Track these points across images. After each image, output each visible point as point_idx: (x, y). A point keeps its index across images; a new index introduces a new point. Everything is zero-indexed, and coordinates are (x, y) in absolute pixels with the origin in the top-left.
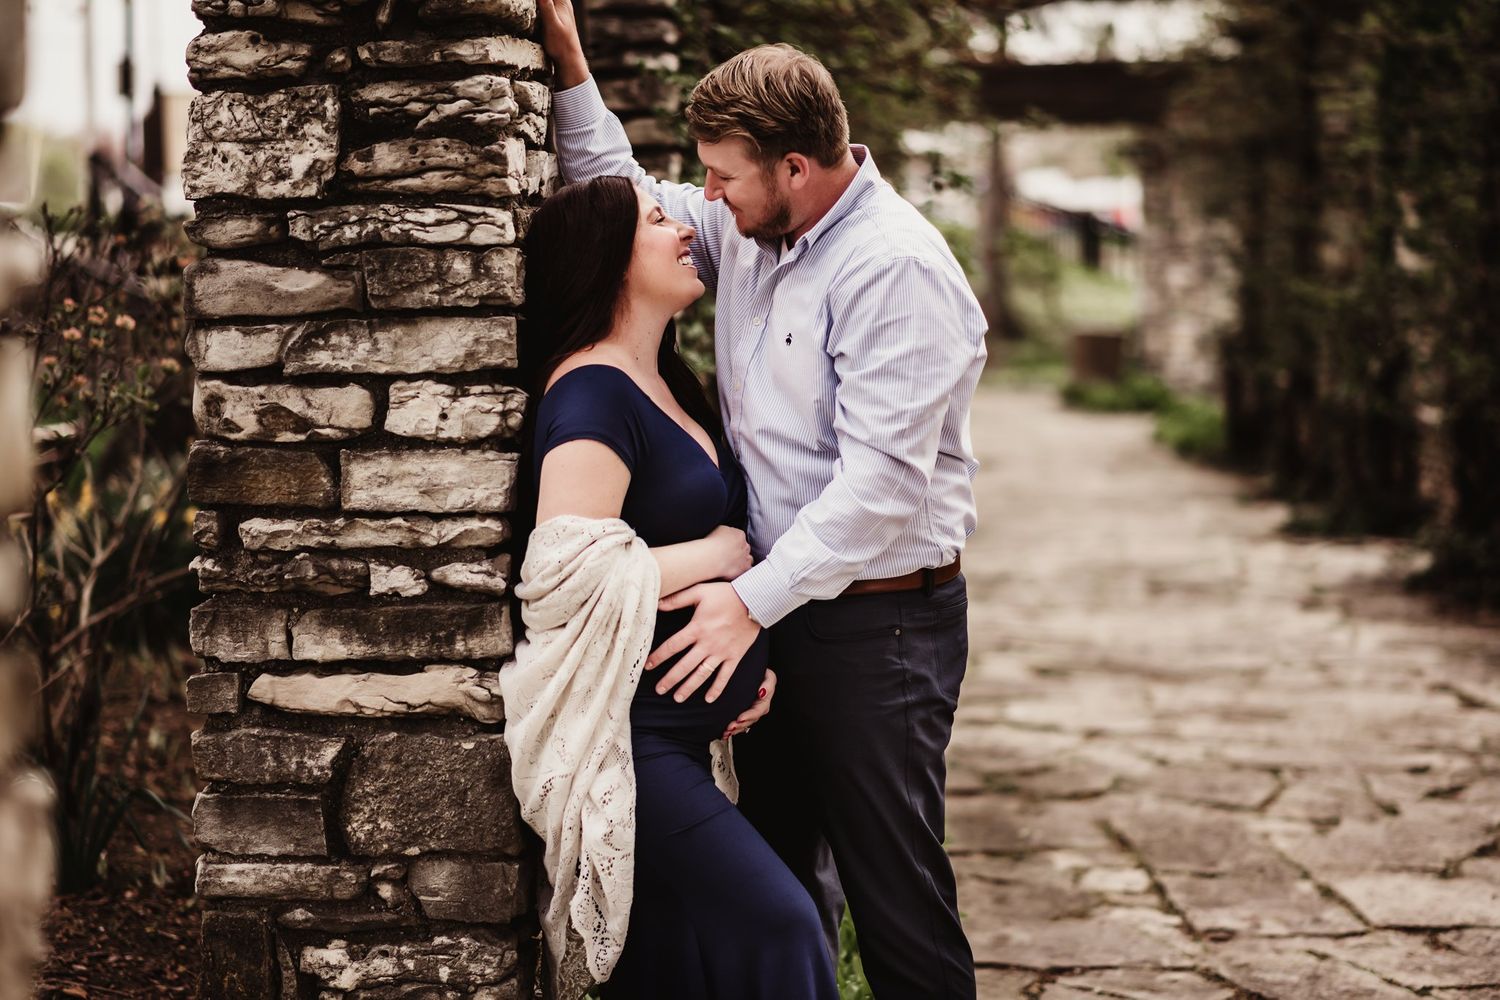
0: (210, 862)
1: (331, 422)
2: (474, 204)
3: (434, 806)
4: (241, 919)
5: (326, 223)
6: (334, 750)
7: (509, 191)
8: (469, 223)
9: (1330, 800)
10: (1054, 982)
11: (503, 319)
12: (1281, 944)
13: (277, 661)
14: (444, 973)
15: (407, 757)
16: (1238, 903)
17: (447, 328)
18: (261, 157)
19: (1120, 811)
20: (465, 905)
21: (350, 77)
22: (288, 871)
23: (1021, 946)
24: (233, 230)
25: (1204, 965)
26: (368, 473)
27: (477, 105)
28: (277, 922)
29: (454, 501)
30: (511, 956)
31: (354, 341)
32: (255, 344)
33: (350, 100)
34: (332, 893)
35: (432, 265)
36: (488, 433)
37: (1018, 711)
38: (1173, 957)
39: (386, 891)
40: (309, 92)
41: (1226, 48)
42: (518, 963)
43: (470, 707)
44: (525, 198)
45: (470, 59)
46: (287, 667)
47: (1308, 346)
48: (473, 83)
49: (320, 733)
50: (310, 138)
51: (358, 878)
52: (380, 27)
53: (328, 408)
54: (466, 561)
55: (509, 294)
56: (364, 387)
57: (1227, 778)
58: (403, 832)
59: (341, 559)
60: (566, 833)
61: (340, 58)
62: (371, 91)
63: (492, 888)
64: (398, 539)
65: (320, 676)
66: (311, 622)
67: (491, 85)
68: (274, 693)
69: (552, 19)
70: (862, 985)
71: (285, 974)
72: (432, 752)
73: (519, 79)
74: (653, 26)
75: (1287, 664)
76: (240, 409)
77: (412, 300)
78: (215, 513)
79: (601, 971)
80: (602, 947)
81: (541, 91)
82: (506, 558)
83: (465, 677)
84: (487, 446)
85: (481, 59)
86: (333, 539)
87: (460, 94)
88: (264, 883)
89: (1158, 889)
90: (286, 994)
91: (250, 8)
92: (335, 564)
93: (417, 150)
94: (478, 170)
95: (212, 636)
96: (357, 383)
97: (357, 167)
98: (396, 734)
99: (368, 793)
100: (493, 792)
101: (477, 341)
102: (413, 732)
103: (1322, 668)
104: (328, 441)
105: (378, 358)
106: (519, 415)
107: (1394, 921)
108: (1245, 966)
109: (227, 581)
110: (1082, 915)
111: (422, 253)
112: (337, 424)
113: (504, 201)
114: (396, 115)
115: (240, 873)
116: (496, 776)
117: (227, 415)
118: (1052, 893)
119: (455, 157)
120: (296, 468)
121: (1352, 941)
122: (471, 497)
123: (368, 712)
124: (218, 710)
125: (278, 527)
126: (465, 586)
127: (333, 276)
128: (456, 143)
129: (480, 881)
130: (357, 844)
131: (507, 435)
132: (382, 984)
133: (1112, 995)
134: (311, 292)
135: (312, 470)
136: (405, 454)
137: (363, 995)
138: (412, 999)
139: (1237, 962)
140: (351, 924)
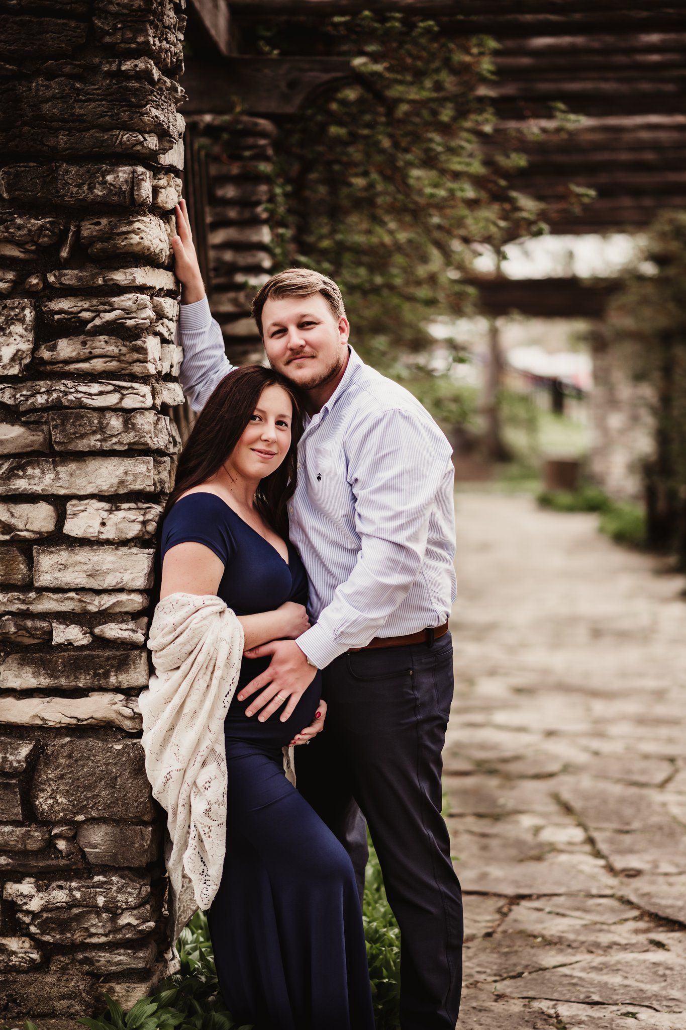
1: (27, 527)
2: (125, 381)
3: (94, 788)
5: (24, 393)
6: (27, 749)
7: (149, 372)
8: (122, 394)
10: (518, 904)
11: (144, 458)
12: (672, 879)
14: (101, 901)
15: (76, 755)
16: (644, 851)
17: (106, 465)
19: (566, 787)
20: (115, 854)
21: (42, 294)
23: (498, 880)
25: (620, 893)
26: (52, 562)
27: (128, 314)
29: (110, 581)
30: (146, 889)
31: (43, 473)
33: (42, 310)
34: (25, 846)
35: (96, 421)
36: (133, 535)
37: (500, 717)
38: (599, 888)
39: (62, 845)
40: (14, 304)
41: (649, 269)
42: (151, 894)
43: (119, 721)
44: (160, 376)
45: (123, 283)
48: (125, 299)
49: (18, 737)
50: (15, 335)
51: (43, 836)
52: (62, 260)
53: (25, 518)
54: (118, 622)
55: (148, 442)
56: (50, 504)
57: (640, 765)
58: (74, 805)
59: (33, 620)
60: (180, 808)
61: (34, 281)
62: (55, 304)
63: (133, 843)
64: (72, 607)
65: (19, 699)
66: (12, 662)
67: (137, 301)
69: (182, 256)
70: (386, 908)
72: (94, 751)
73: (156, 296)
74: (254, 256)
77: (82, 445)
79: (204, 902)
80: (205, 886)
81: (172, 304)
82: (145, 620)
83: (116, 700)
84: (132, 544)
85: (130, 283)
86: (28, 606)
87: (116, 306)
89: (591, 841)
92: (29, 623)
93: (86, 344)
94: (128, 358)
96: (45, 501)
97: (46, 355)
98: (69, 739)
99: (50, 778)
100: (135, 778)
101: (126, 473)
102: (81, 737)
104: (26, 540)
105: (59, 485)
106: (154, 523)
108: (648, 894)
110: (539, 858)
111: (89, 413)
112: (31, 528)
113: (145, 379)
114: (73, 320)
116: (136, 767)
118: (519, 844)
119: (112, 349)
120: (3, 558)
122: (122, 579)
123: (50, 724)
126: (117, 638)
127: (30, 429)
128: (113, 340)
129: (125, 839)
130: (42, 813)
131: (147, 537)
132: (59, 908)
133: (558, 914)
134: (14, 439)
135: (14, 559)
136: (77, 550)
137: (45, 915)
138: (79, 918)
139: (642, 891)
140: (37, 867)
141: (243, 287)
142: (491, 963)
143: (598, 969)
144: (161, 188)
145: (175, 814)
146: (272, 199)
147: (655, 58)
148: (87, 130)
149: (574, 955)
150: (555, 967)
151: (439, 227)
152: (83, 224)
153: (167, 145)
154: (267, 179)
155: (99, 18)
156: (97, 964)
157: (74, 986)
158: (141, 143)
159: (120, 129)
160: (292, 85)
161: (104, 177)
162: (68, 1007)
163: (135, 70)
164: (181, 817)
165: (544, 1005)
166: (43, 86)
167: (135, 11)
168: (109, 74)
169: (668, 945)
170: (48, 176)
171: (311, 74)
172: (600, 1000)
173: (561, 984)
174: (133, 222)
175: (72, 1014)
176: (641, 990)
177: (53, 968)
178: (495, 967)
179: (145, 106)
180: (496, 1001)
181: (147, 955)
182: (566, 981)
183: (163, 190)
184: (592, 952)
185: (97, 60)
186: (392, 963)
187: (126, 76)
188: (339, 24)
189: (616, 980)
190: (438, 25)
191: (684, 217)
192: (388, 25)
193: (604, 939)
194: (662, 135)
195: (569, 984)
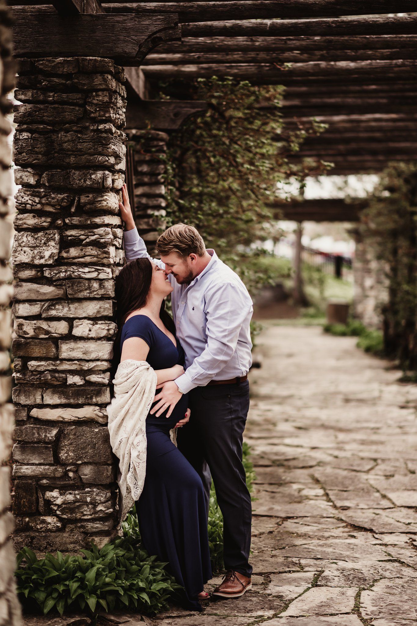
0: (18, 466)
1: (56, 332)
2: (99, 266)
3: (86, 448)
4: (27, 483)
5: (55, 272)
6: (56, 431)
7: (110, 262)
8: (98, 272)
9: (393, 469)
10: (287, 521)
11: (108, 301)
12: (364, 511)
13: (39, 404)
14: (89, 499)
15: (78, 434)
16: (353, 499)
17: (91, 304)
18: (36, 252)
19: (318, 472)
20: (95, 479)
21: (63, 228)
22: (41, 468)
23: (277, 511)
24: (27, 274)
25: (338, 516)
26: (67, 347)
27: (101, 237)
28: (38, 484)
29: (93, 356)
30: (109, 494)
31: (63, 308)
32: (33, 308)
33: (63, 235)
34: (55, 475)
35: (87, 285)
36: (103, 335)
37: (287, 441)
38: (327, 514)
39: (71, 474)
40: (50, 232)
41: (386, 194)
42: (111, 497)
43: (97, 418)
44: (115, 264)
45: (99, 223)
46: (42, 406)
48: (100, 230)
49: (51, 426)
50: (51, 246)
51: (63, 470)
52: (72, 213)
53: (55, 328)
54: (96, 374)
55: (110, 294)
56: (66, 321)
57: (357, 462)
58: (76, 456)
59: (58, 373)
60: (126, 455)
61: (59, 222)
62: (69, 232)
63: (103, 473)
64: (76, 367)
65: (52, 409)
66: (49, 392)
67: (105, 231)
68: (38, 414)
69: (123, 211)
71: (40, 500)
72: (85, 432)
73: (113, 228)
74: (157, 201)
75: (389, 426)
76: (29, 328)
77: (81, 295)
78: (20, 359)
80: (136, 490)
81: (120, 231)
82: (108, 374)
83: (96, 409)
84: (103, 339)
85: (102, 223)
86: (56, 367)
87: (96, 233)
88: (34, 472)
89: (327, 495)
90: (40, 506)
91: (33, 207)
92: (57, 375)
93: (83, 250)
94: (101, 256)
95: (19, 396)
96: (64, 320)
97: (65, 255)
98: (74, 427)
99: (66, 444)
100: (104, 444)
101: (100, 308)
102: (80, 426)
103: (401, 427)
104: (55, 338)
105: (70, 313)
106: (113, 330)
107: (404, 505)
108: (351, 516)
109: (24, 380)
110: (299, 502)
111: (84, 281)
112: (58, 332)
113: (109, 265)
114: (77, 239)
115: (27, 469)
116: (105, 440)
117: (24, 330)
118: (290, 496)
119: (94, 252)
120: (45, 346)
121: (388, 510)
122: (98, 355)
123: (66, 420)
124: (21, 419)
125: (39, 363)
126: (96, 382)
127: (57, 288)
128: (94, 248)
129: (99, 471)
130: (62, 460)
131: (109, 336)
132: (70, 503)
133: (306, 525)
134: (50, 292)
135: (50, 346)
136: (78, 342)
137: (64, 506)
138: (79, 507)
139: (348, 515)
140: (60, 484)
141: (151, 216)
142: (271, 543)
143: (322, 546)
145: (123, 458)
146: (166, 172)
148: (83, 155)
149: (311, 540)
150: (301, 545)
152: (81, 197)
153: (118, 161)
154: (164, 162)
155: (89, 106)
156: (87, 528)
157: (77, 538)
158: (107, 161)
159: (98, 155)
160: (176, 115)
161: (91, 176)
162: (74, 547)
163: (104, 129)
164: (126, 459)
165: (294, 560)
166: (64, 136)
167: (105, 103)
168: (93, 131)
169: (357, 537)
170: (66, 175)
171: (186, 109)
172: (321, 557)
173: (303, 551)
174: (104, 196)
175: (76, 550)
176: (341, 554)
177: (67, 530)
178: (272, 545)
179: (109, 144)
180: (271, 557)
181: (109, 524)
182: (305, 550)
183: (116, 181)
184: (320, 539)
185: (87, 124)
187: (100, 131)
188: (200, 82)
189: (330, 550)
190: (250, 83)
191: (402, 165)
192: (225, 83)
193: (326, 534)
194: (384, 124)
195: (307, 551)
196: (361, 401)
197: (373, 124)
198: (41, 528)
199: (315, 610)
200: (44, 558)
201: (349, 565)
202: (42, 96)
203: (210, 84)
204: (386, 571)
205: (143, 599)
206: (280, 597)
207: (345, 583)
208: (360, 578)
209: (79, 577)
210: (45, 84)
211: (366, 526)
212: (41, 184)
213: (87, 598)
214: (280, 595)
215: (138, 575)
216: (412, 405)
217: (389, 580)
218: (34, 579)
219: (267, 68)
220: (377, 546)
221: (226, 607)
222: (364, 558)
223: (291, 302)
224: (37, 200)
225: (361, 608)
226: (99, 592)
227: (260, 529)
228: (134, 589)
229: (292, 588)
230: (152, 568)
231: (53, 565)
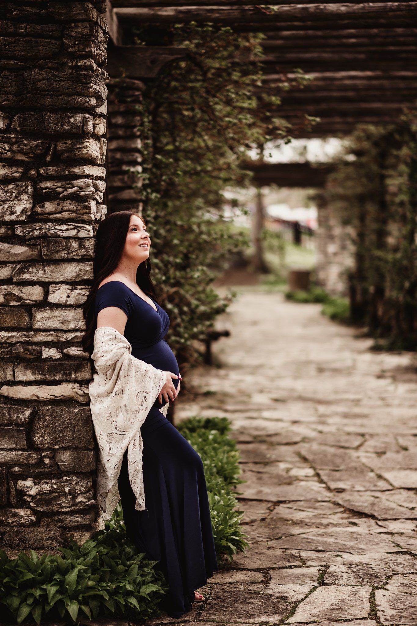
1: (29, 298)
2: (79, 223)
3: (64, 431)
5: (28, 229)
6: (29, 412)
7: (91, 219)
8: (78, 230)
9: (383, 445)
10: (279, 506)
11: (88, 263)
12: (361, 493)
13: (9, 381)
14: (67, 489)
15: (55, 415)
16: (347, 480)
17: (70, 266)
18: (6, 206)
19: (304, 449)
20: (74, 466)
21: (37, 179)
22: (13, 454)
23: (267, 494)
25: (334, 500)
26: (42, 316)
27: (81, 189)
28: (9, 472)
29: (71, 326)
30: (90, 483)
31: (37, 270)
32: (3, 271)
33: (37, 187)
34: (28, 462)
35: (65, 244)
37: (266, 414)
38: (322, 497)
39: (47, 461)
40: (22, 184)
41: (351, 158)
42: (92, 486)
43: (76, 397)
44: (96, 221)
45: (79, 173)
46: (13, 383)
47: (382, 277)
48: (79, 181)
49: (24, 406)
50: (23, 200)
51: (37, 456)
52: (47, 162)
53: (28, 293)
54: (75, 347)
55: (91, 254)
56: (41, 286)
57: (344, 438)
58: (53, 441)
59: (32, 346)
61: (33, 173)
62: (44, 184)
63: (84, 460)
64: (52, 339)
65: (24, 386)
66: (21, 367)
67: (85, 182)
68: (8, 392)
71: (12, 490)
72: (63, 413)
73: (94, 180)
74: (133, 155)
75: (370, 398)
77: (58, 256)
81: (103, 184)
83: (75, 387)
85: (82, 173)
86: (29, 339)
87: (75, 185)
88: (4, 458)
89: (318, 475)
90: (12, 497)
91: (3, 155)
92: (30, 348)
93: (60, 205)
94: (81, 212)
96: (38, 285)
97: (39, 210)
98: (51, 407)
99: (41, 427)
100: (84, 427)
101: (80, 270)
102: (57, 406)
103: (383, 399)
104: (28, 305)
105: (46, 276)
107: (403, 486)
108: (348, 500)
110: (289, 484)
111: (61, 240)
112: (31, 299)
113: (89, 222)
114: (53, 192)
116: (85, 421)
118: (278, 476)
119: (73, 207)
120: (17, 314)
121: (387, 493)
122: (78, 324)
123: (41, 399)
125: (10, 334)
126: (75, 355)
127: (30, 248)
128: (73, 202)
129: (79, 457)
130: (37, 445)
132: (45, 493)
133: (300, 510)
134: (23, 253)
135: (22, 315)
136: (55, 310)
137: (38, 497)
138: (56, 498)
139: (345, 499)
140: (35, 472)
141: (127, 172)
142: (265, 532)
143: (321, 535)
144: (97, 125)
146: (142, 124)
147: (353, 40)
148: (60, 95)
149: (309, 529)
150: (299, 534)
151: (233, 139)
152: (58, 143)
153: (100, 103)
154: (140, 114)
155: (67, 39)
156: (65, 522)
157: (54, 533)
158: (88, 102)
159: (77, 95)
160: (153, 62)
161: (69, 120)
162: (50, 544)
163: (84, 65)
165: (293, 552)
166: (38, 73)
167: (85, 35)
168: (72, 67)
169: (359, 524)
170: (40, 119)
171: (164, 56)
172: (323, 549)
173: (302, 542)
174: (84, 142)
175: (53, 547)
176: (344, 545)
177: (42, 524)
178: (267, 535)
179: (90, 83)
180: (268, 550)
181: (90, 517)
182: (304, 541)
183: (98, 126)
184: (318, 527)
185: (65, 60)
186: (214, 527)
187: (80, 68)
188: (178, 28)
189: (331, 540)
190: (232, 29)
191: (372, 128)
192: (205, 29)
193: (325, 521)
194: (358, 82)
195: (307, 542)
196: (336, 371)
197: (347, 82)
198: (13, 522)
199: (327, 615)
200: (17, 558)
201: (356, 558)
202: (12, 27)
203: (188, 30)
204: (397, 565)
205: (131, 604)
206: (284, 598)
207: (355, 581)
208: (371, 575)
209: (58, 580)
210: (16, 13)
211: (367, 511)
212: (12, 129)
213: (68, 605)
214: (284, 596)
215: (124, 576)
216: (388, 374)
217: (402, 576)
218: (6, 582)
219: (251, 12)
220: (382, 535)
221: (225, 611)
222: (371, 549)
223: (250, 269)
224: (7, 147)
225: (377, 612)
226: (80, 598)
227: (252, 515)
228: (120, 593)
229: (296, 587)
230: (141, 567)
231: (28, 566)
